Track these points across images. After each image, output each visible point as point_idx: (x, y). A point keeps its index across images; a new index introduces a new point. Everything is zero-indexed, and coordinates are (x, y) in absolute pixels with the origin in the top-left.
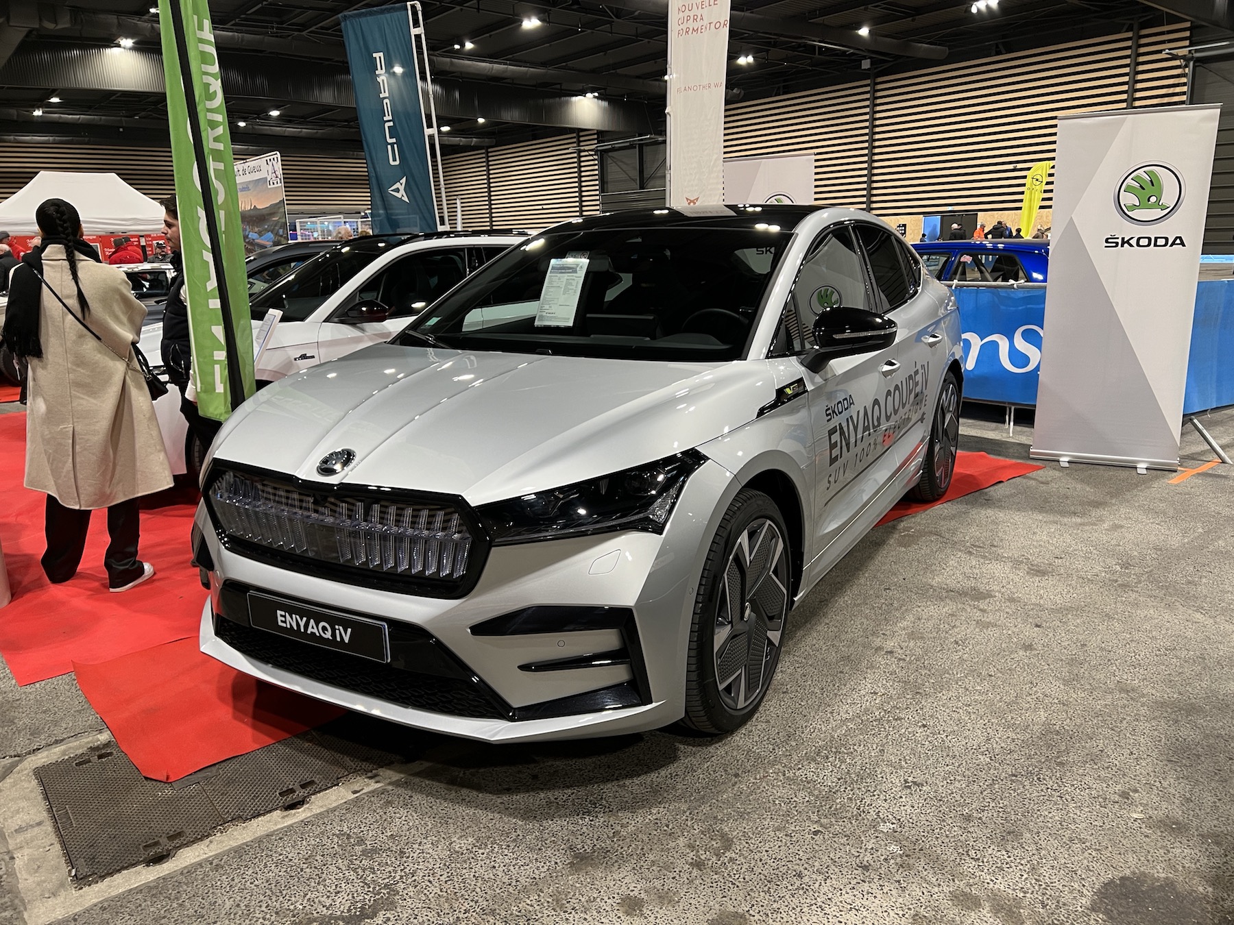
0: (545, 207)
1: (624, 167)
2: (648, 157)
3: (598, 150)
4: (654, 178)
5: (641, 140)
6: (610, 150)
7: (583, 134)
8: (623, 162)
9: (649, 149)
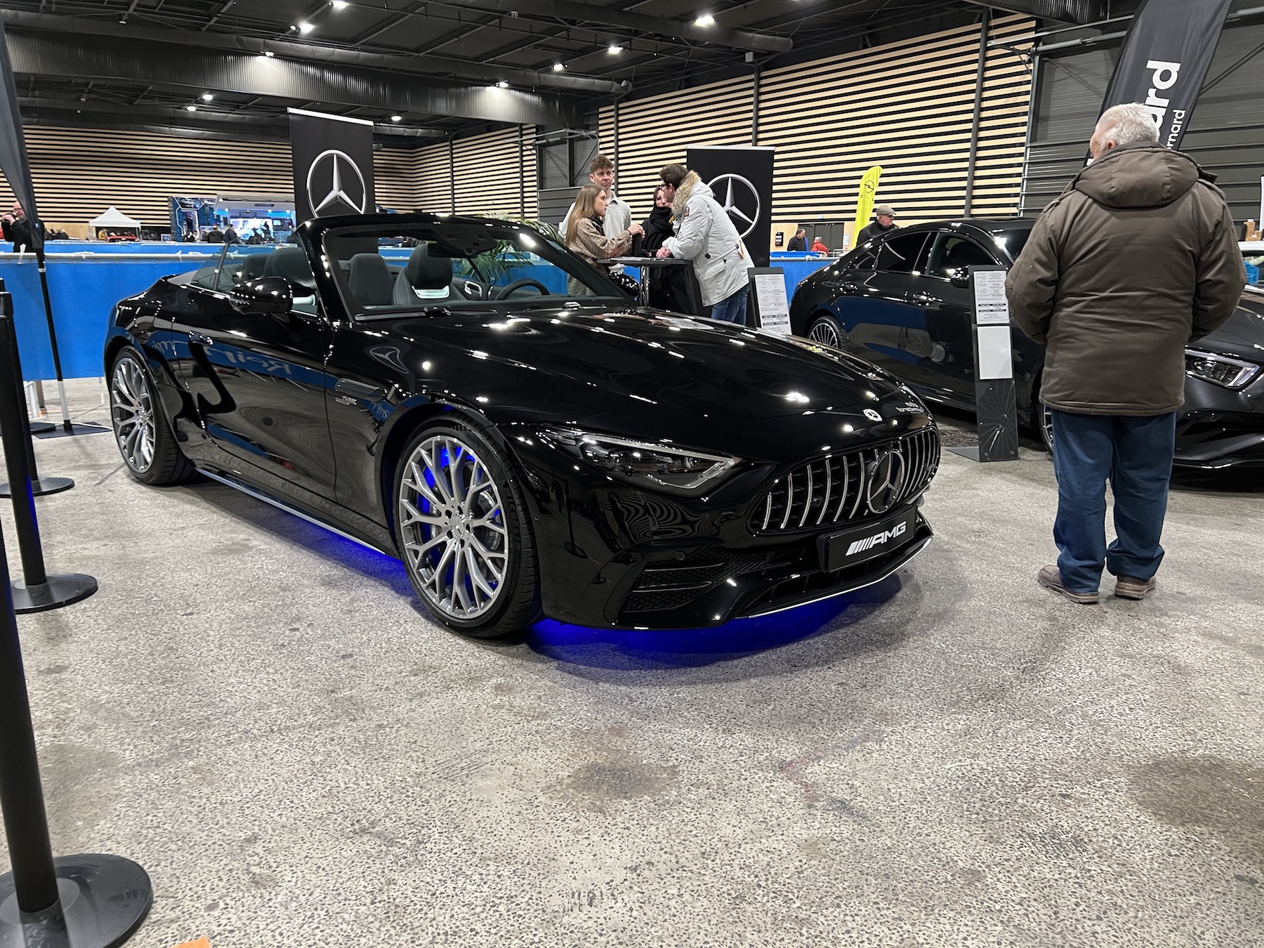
0: (496, 202)
2: (578, 153)
3: (536, 145)
5: (571, 134)
6: (549, 144)
7: (524, 127)
8: (557, 157)
9: (578, 145)
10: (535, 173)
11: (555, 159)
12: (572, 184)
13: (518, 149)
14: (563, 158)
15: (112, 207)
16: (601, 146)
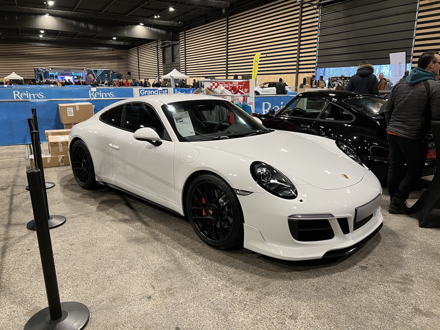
0: (151, 69)
1: (169, 53)
2: (175, 50)
3: (162, 47)
4: (176, 58)
5: (172, 43)
6: (165, 47)
7: (158, 41)
8: (169, 52)
9: (175, 47)
10: (161, 58)
11: (168, 52)
12: (173, 61)
13: (156, 49)
14: (170, 52)
15: (13, 72)
16: (181, 47)
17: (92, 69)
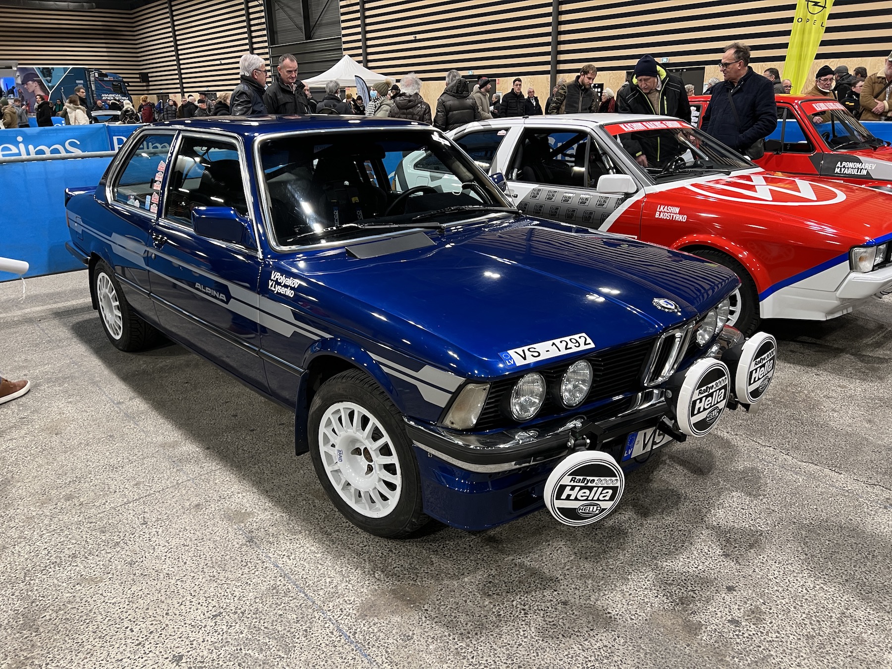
1: (291, 12)
2: (312, 1)
10: (264, 26)
11: (287, 9)
14: (295, 7)
17: (34, 67)
